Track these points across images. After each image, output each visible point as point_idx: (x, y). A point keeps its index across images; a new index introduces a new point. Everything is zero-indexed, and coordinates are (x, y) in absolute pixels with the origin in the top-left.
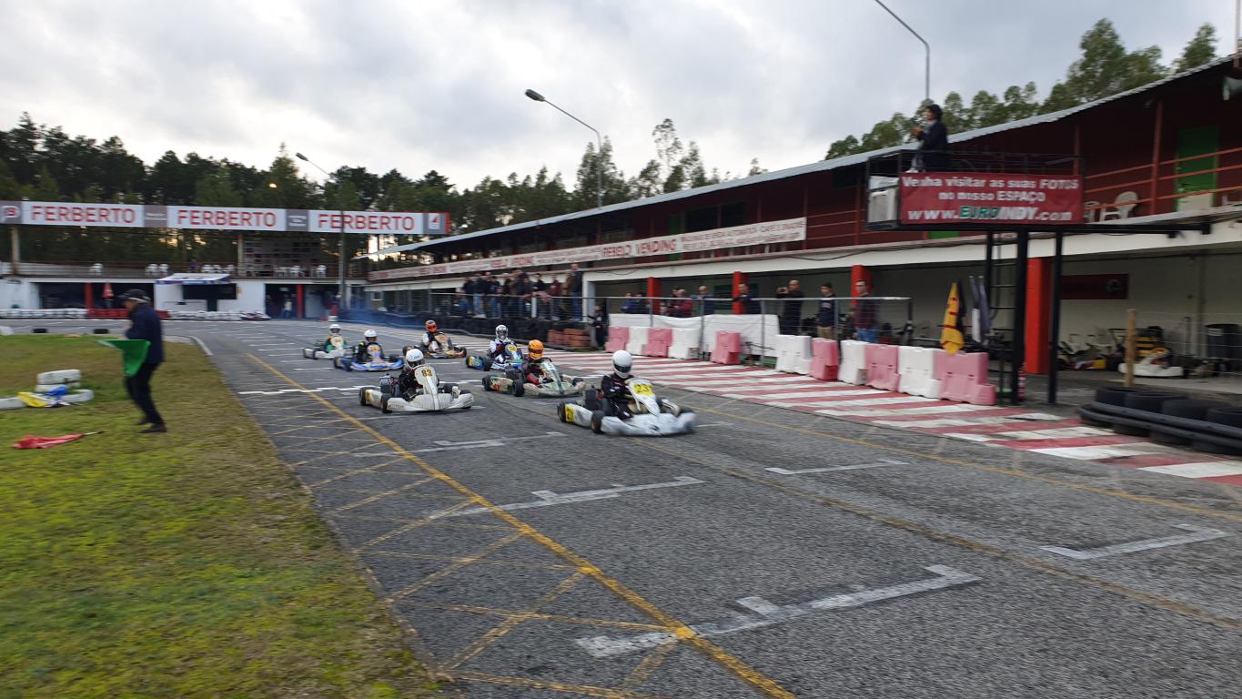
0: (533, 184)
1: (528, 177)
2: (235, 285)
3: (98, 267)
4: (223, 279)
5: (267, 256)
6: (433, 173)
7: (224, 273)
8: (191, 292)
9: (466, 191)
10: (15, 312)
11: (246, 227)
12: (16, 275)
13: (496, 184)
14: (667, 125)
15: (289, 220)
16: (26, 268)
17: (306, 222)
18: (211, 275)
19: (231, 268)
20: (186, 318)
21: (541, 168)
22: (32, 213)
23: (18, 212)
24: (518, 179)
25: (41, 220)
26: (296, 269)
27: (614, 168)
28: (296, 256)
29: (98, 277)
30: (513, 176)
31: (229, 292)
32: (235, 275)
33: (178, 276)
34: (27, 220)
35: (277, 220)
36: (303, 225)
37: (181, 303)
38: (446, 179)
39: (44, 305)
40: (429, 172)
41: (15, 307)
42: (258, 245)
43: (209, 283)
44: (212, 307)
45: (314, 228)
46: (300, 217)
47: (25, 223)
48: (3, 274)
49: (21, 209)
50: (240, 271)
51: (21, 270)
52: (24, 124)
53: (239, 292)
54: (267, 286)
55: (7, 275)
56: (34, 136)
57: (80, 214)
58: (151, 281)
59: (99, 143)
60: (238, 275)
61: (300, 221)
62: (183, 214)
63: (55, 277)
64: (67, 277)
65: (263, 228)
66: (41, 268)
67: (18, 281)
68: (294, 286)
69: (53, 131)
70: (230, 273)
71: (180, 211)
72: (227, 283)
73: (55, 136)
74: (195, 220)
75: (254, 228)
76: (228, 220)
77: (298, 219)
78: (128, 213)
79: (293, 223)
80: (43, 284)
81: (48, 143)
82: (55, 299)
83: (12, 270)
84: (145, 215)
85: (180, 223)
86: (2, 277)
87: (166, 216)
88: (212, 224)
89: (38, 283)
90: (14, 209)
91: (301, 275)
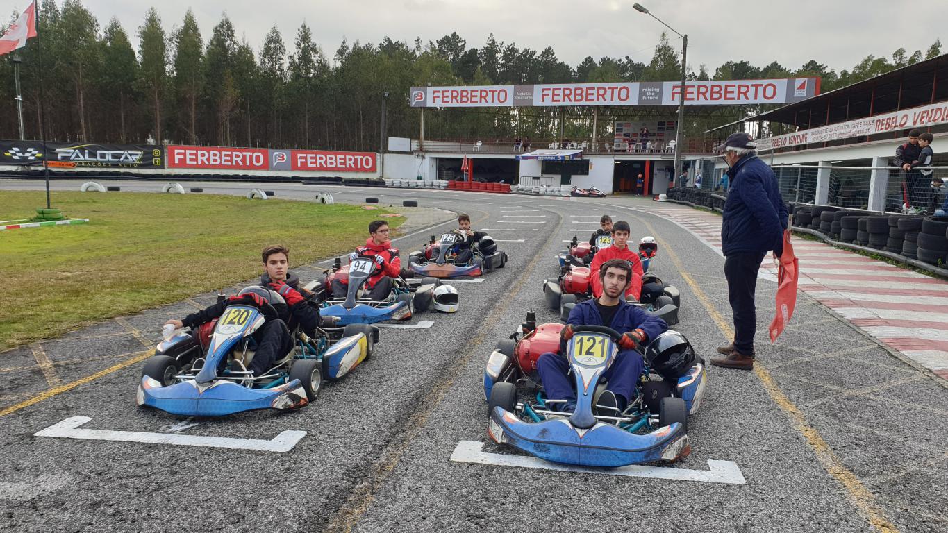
1: (918, 53)
3: (479, 143)
4: (574, 155)
6: (812, 63)
7: (580, 149)
8: (549, 167)
9: (844, 73)
10: (420, 183)
11: (601, 103)
12: (422, 150)
13: (879, 63)
15: (642, 94)
16: (428, 145)
17: (660, 95)
19: (584, 144)
20: (523, 193)
21: (933, 43)
23: (423, 96)
24: (905, 55)
25: (438, 104)
28: (660, 135)
29: (479, 153)
30: (900, 53)
31: (581, 167)
32: (589, 151)
33: (538, 152)
34: (430, 104)
35: (631, 94)
36: (657, 98)
37: (534, 178)
38: (824, 68)
39: (440, 177)
40: (808, 62)
41: (420, 178)
42: (627, 125)
43: (560, 159)
44: (566, 181)
45: (667, 101)
46: (653, 89)
47: (428, 106)
48: (412, 149)
49: (426, 93)
50: (593, 148)
51: (425, 147)
52: (490, 42)
53: (591, 167)
54: (615, 161)
55: (415, 151)
56: (496, 52)
57: (466, 96)
58: (513, 157)
59: (538, 54)
60: (591, 151)
61: (653, 94)
62: (546, 92)
63: (447, 152)
64: (456, 153)
65: (617, 102)
66: (439, 145)
67: (422, 156)
68: (643, 162)
69: (509, 47)
70: (584, 149)
71: (544, 90)
72: (579, 159)
73: (509, 50)
74: (556, 98)
75: (609, 103)
76: (585, 96)
77: (652, 92)
78: (502, 94)
79: (646, 96)
80: (441, 159)
81: (505, 56)
82: (450, 172)
83: (419, 147)
84: (515, 94)
85: (543, 101)
86: (411, 153)
87: (532, 95)
88: (570, 100)
89: (436, 158)
90: (422, 94)
91: (652, 151)
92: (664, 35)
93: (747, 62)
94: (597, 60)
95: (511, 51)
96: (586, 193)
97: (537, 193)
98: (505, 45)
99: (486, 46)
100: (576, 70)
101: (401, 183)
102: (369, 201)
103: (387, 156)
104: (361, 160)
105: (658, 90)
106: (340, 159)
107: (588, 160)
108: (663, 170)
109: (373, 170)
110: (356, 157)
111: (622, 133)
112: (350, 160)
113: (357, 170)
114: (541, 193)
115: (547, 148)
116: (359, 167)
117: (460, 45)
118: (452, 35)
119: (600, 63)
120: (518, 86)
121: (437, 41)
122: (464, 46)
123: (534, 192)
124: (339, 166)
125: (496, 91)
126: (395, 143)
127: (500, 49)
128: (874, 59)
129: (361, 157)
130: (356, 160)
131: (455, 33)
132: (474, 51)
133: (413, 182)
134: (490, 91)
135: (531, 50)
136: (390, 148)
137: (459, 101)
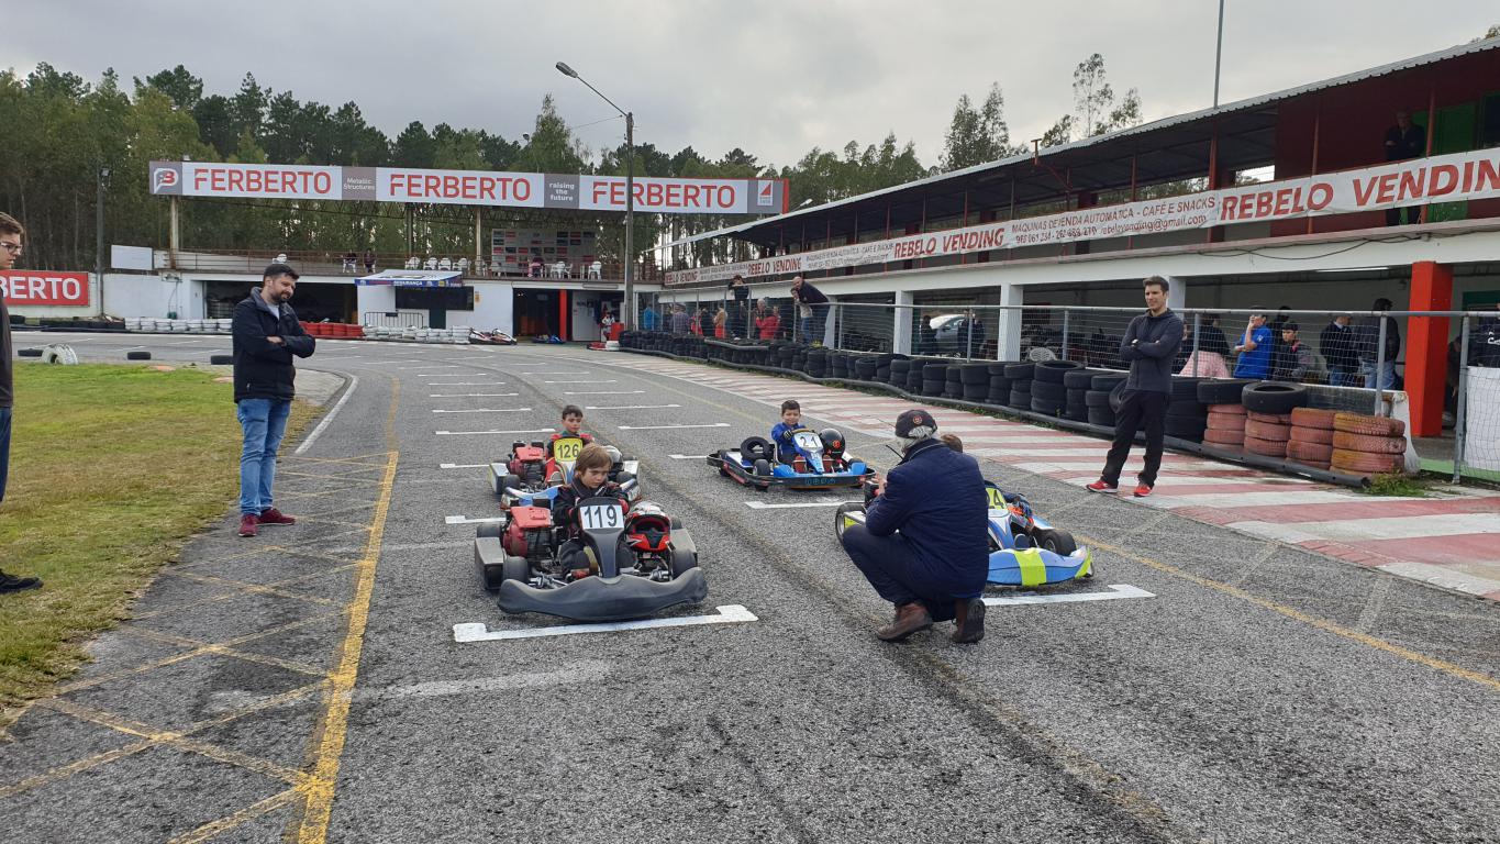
0: (876, 159)
1: (872, 148)
2: (471, 289)
4: (452, 279)
5: (523, 250)
6: (737, 152)
7: (456, 270)
8: (407, 297)
10: (173, 324)
11: (487, 201)
12: (174, 268)
13: (827, 159)
14: (1095, 64)
15: (548, 191)
16: (187, 259)
17: (575, 193)
18: (438, 273)
19: (463, 262)
20: (387, 338)
21: (887, 136)
22: (196, 178)
23: (176, 177)
24: (858, 150)
25: (205, 190)
26: (559, 267)
27: (1005, 129)
28: (561, 250)
30: (851, 146)
31: (461, 298)
32: (470, 273)
33: (389, 274)
34: (189, 190)
35: (533, 191)
36: (571, 198)
37: (388, 315)
38: (754, 160)
39: (211, 314)
40: (731, 151)
41: (174, 316)
42: (511, 235)
43: (431, 285)
44: (438, 322)
45: (586, 204)
46: (567, 186)
47: (185, 194)
48: (156, 267)
49: (180, 173)
50: (478, 269)
51: (180, 263)
52: (248, 88)
53: (478, 299)
54: (516, 291)
55: (162, 270)
56: (259, 104)
57: (257, 181)
58: (351, 281)
59: (333, 111)
60: (474, 273)
61: (565, 193)
62: (396, 181)
63: (224, 272)
64: (241, 273)
65: (511, 202)
66: (206, 260)
67: (176, 278)
68: (557, 292)
69: (281, 97)
70: (463, 270)
71: (393, 177)
72: (459, 285)
73: (283, 103)
74: (414, 190)
75: (499, 202)
76: (461, 190)
77: (563, 189)
78: (322, 179)
79: (556, 195)
80: (210, 283)
81: (275, 113)
82: (227, 304)
83: (169, 262)
84: (344, 181)
85: (393, 193)
86: (155, 272)
87: (374, 184)
88: (438, 195)
89: (203, 281)
90: (172, 173)
91: (566, 276)
92: (548, 100)
93: (652, 146)
94: (429, 129)
95: (285, 106)
96: (487, 339)
97: (412, 340)
98: (274, 94)
99: (240, 93)
100: (395, 141)
101: (156, 324)
102: (132, 356)
103: (108, 277)
104: (60, 285)
105: (572, 187)
106: (17, 283)
107: (472, 288)
108: (583, 304)
109: (83, 301)
110: (47, 279)
111: (504, 246)
112: (37, 284)
113: (50, 303)
114: (418, 339)
115: (402, 267)
116: (55, 296)
117: (192, 87)
118: (176, 70)
119: (434, 133)
120: (348, 168)
121: (148, 77)
122: (199, 90)
123: (406, 337)
124: (14, 296)
125: (311, 174)
126: (121, 255)
127: (265, 101)
128: (821, 153)
129: (60, 280)
130: (49, 284)
131: (182, 67)
132: (217, 102)
133: (164, 322)
134: (300, 173)
135: (320, 105)
136: (113, 266)
137: (245, 187)
